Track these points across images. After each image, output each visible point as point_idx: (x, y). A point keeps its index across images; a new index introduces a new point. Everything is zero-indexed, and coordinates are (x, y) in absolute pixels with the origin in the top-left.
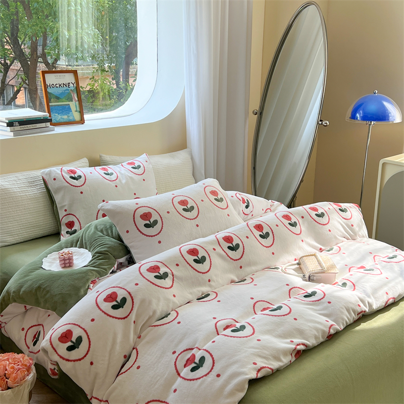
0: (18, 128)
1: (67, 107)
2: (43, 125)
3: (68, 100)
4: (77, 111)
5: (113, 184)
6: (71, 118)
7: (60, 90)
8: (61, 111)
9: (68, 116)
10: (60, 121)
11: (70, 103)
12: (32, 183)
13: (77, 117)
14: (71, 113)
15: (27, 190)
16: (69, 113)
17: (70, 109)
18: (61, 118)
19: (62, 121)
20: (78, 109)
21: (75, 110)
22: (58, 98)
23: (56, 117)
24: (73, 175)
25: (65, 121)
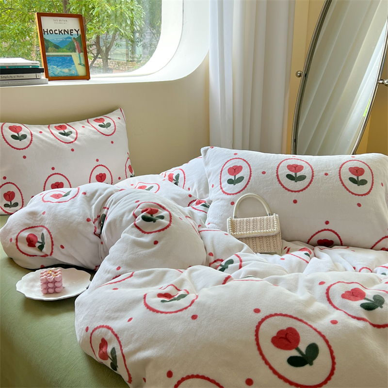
3: (69, 49)
4: (80, 64)
7: (60, 38)
9: (70, 70)
11: (73, 54)
13: (81, 71)
18: (61, 71)
22: (57, 47)
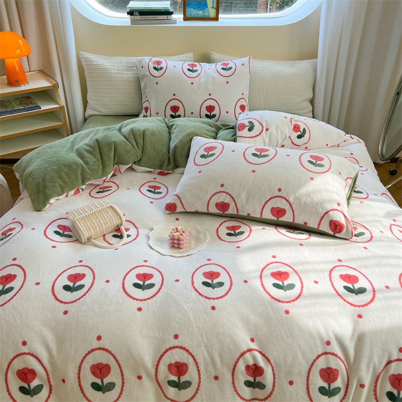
0: (139, 17)
1: (204, 3)
2: (165, 17)
4: (213, 8)
5: (190, 80)
6: (206, 14)
8: (197, 7)
9: (204, 12)
10: (195, 16)
12: (130, 68)
13: (212, 13)
14: (207, 9)
15: (123, 73)
16: (204, 9)
17: (207, 5)
18: (196, 13)
19: (197, 16)
20: (215, 6)
21: (212, 6)
23: (192, 12)
24: (156, 66)
25: (199, 16)
